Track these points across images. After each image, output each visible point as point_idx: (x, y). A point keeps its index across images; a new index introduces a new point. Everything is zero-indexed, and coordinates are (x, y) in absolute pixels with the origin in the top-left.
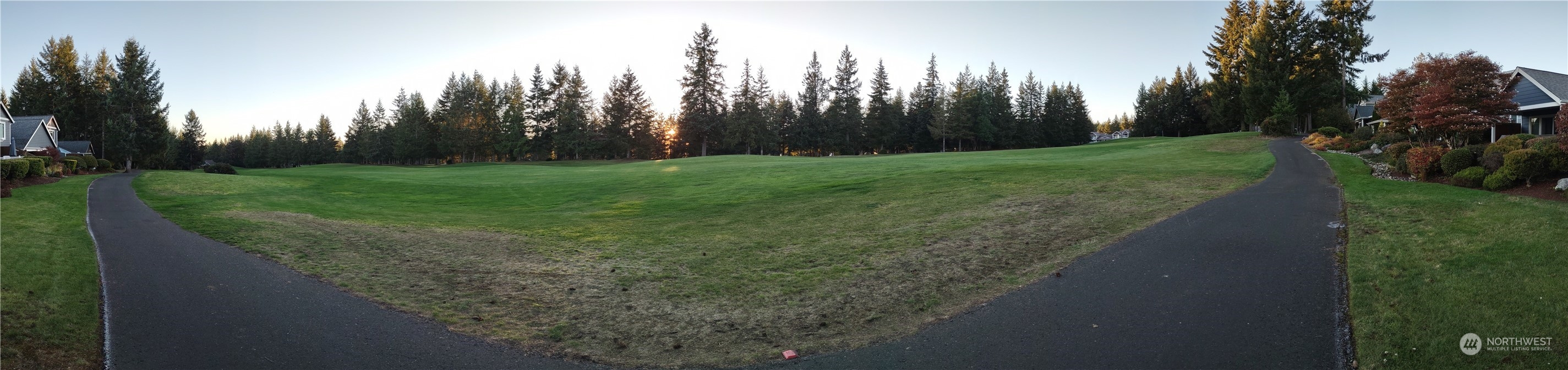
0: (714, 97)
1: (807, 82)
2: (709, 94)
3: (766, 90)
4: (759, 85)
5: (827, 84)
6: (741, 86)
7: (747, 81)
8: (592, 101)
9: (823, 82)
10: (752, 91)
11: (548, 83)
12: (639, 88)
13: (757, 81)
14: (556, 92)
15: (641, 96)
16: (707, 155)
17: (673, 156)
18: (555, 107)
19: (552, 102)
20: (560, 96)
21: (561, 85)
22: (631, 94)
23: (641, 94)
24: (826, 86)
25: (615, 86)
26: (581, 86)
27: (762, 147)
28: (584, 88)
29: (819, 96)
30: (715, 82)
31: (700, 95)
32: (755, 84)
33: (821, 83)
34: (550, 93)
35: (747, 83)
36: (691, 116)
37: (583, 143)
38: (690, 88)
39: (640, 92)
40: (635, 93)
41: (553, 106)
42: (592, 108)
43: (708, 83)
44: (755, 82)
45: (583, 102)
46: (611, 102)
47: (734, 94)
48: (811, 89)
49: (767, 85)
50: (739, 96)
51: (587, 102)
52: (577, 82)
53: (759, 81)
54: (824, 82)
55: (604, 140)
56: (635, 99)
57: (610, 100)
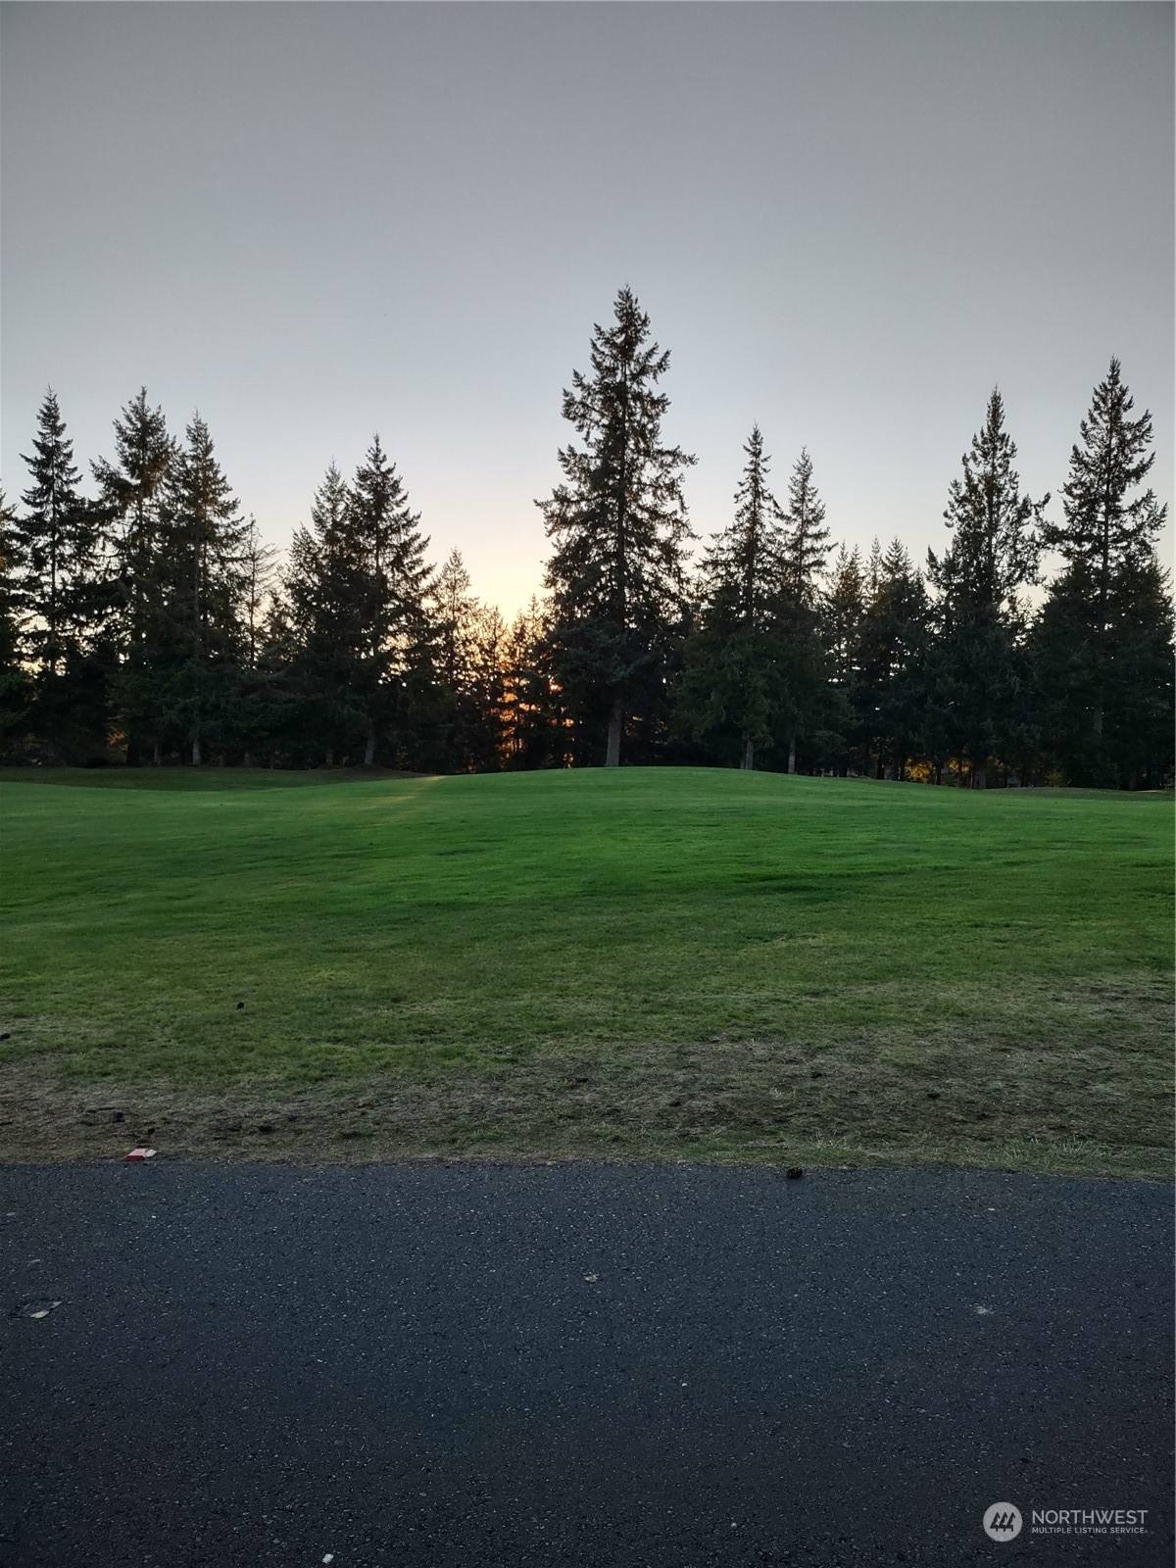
0: (648, 567)
1: (960, 511)
2: (632, 555)
3: (817, 545)
4: (793, 528)
5: (1032, 518)
6: (734, 530)
7: (754, 513)
8: (253, 558)
9: (1019, 511)
10: (770, 547)
11: (99, 477)
12: (410, 523)
13: (787, 512)
14: (129, 513)
15: (417, 552)
16: (620, 765)
17: (527, 761)
18: (124, 568)
19: (111, 549)
20: (144, 528)
21: (147, 489)
22: (382, 543)
23: (416, 544)
24: (1030, 529)
25: (333, 511)
26: (214, 501)
27: (792, 746)
28: (226, 509)
29: (1002, 566)
30: (654, 514)
31: (607, 557)
32: (780, 524)
33: (1012, 515)
34: (107, 516)
35: (755, 520)
36: (573, 630)
37: (217, 707)
38: (577, 532)
39: (413, 539)
40: (395, 540)
41: (115, 564)
42: (252, 583)
43: (633, 517)
44: (781, 516)
45: (223, 560)
46: (319, 570)
47: (708, 557)
48: (973, 541)
49: (822, 526)
50: (726, 564)
51: (233, 560)
52: (202, 484)
53: (796, 511)
54: (1023, 512)
55: (290, 701)
56: (397, 563)
57: (315, 558)
